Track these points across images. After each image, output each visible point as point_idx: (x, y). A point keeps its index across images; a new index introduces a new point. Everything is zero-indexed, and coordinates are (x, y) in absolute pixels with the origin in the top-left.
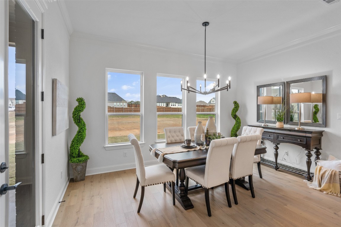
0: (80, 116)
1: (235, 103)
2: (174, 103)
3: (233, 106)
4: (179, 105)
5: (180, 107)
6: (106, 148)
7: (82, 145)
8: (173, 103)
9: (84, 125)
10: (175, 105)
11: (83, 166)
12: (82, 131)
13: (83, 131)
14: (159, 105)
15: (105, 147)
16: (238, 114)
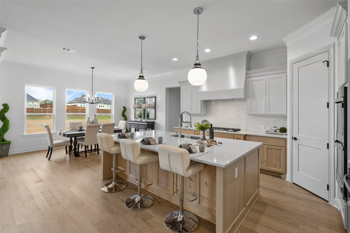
0: (4, 115)
1: (124, 107)
2: (103, 104)
3: (123, 109)
4: (108, 107)
5: (109, 108)
6: (25, 136)
7: (6, 133)
8: (101, 104)
9: (8, 121)
10: (104, 107)
11: (7, 147)
12: (6, 125)
13: (8, 125)
14: (84, 106)
15: (23, 136)
16: (125, 114)
